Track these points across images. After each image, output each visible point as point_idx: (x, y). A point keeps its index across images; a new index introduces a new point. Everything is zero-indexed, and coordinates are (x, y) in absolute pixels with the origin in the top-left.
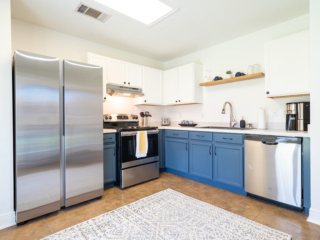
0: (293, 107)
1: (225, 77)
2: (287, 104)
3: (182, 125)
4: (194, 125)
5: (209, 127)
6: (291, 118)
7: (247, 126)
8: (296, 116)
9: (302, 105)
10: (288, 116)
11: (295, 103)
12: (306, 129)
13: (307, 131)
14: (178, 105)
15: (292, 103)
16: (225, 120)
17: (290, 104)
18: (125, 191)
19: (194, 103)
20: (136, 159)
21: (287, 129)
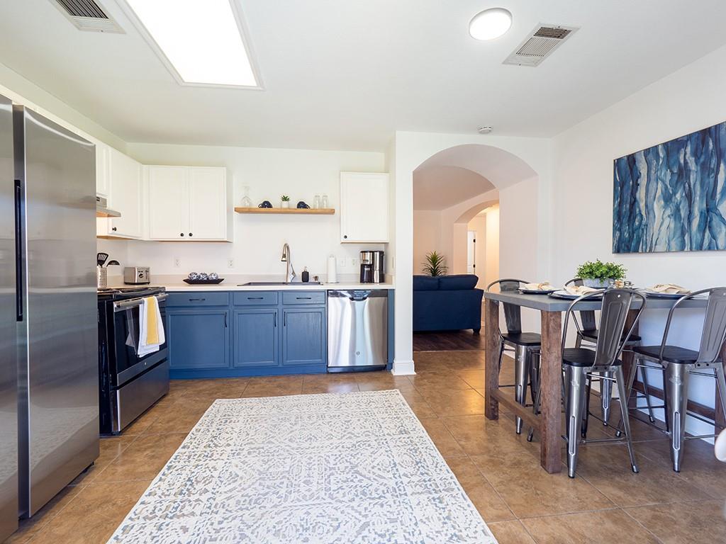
0: (368, 256)
2: (362, 252)
3: (189, 282)
4: (217, 282)
5: (250, 284)
6: (366, 269)
8: (371, 266)
9: (378, 253)
10: (363, 266)
11: (370, 252)
15: (367, 252)
17: (365, 252)
19: (226, 240)
20: (138, 360)
21: (362, 281)
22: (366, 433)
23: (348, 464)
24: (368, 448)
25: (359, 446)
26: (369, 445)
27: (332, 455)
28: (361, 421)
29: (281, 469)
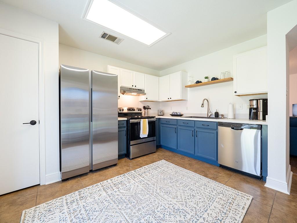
0: (255, 102)
1: (204, 81)
2: (250, 100)
3: (172, 115)
4: (181, 115)
5: (191, 117)
6: (253, 111)
7: (220, 117)
8: (257, 109)
9: (261, 101)
10: (250, 109)
11: (256, 100)
12: (264, 119)
13: (265, 120)
14: (170, 101)
15: (254, 100)
16: (204, 112)
17: (252, 100)
18: (133, 161)
19: (181, 99)
20: (140, 138)
21: (250, 119)
22: (193, 208)
23: (162, 216)
24: (183, 217)
25: (180, 212)
26: (185, 216)
27: (164, 206)
28: (200, 200)
29: (141, 197)
